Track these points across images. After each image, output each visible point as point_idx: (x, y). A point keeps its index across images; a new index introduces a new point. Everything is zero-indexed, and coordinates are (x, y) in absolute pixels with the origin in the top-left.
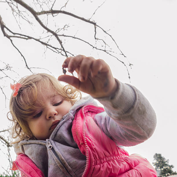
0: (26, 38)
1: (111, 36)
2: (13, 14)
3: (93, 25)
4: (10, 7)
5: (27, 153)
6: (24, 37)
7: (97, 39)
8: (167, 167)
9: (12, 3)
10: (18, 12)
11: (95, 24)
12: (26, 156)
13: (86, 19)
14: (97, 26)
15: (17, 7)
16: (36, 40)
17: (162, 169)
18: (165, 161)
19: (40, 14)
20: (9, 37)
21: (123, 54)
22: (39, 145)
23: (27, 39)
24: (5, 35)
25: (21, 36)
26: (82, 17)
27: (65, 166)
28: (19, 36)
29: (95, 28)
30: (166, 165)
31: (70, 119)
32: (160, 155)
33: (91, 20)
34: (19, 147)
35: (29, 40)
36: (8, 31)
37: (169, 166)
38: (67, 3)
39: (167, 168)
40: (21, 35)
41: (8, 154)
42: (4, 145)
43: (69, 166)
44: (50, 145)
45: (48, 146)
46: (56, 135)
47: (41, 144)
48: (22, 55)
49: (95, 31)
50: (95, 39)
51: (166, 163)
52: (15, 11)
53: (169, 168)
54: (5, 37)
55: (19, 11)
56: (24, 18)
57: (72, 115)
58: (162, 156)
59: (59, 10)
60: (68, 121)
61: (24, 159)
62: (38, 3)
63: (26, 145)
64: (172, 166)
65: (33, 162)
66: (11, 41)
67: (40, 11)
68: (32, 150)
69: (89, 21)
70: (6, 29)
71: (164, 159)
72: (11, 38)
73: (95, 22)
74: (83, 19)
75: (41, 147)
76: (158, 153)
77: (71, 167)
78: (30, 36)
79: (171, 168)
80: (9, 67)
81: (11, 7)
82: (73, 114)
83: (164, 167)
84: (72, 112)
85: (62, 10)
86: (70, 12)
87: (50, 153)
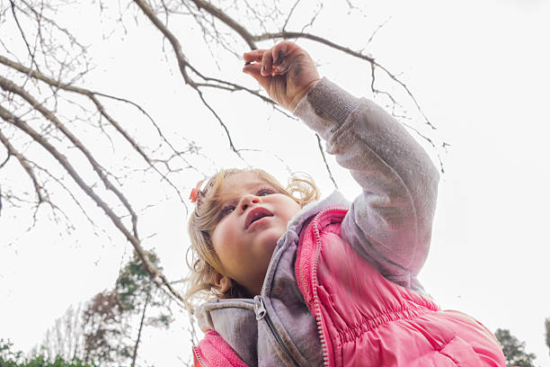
0: (232, 87)
1: (404, 86)
2: (205, 39)
3: (369, 63)
4: (199, 25)
5: (218, 327)
6: (226, 86)
7: (377, 92)
8: (521, 358)
9: (203, 17)
10: (215, 35)
11: (372, 61)
12: (217, 334)
13: (354, 50)
14: (377, 65)
15: (213, 25)
16: (252, 92)
17: (512, 362)
18: (518, 344)
19: (259, 39)
20: (195, 86)
21: (429, 123)
22: (240, 310)
23: (232, 90)
24: (187, 81)
25: (221, 85)
26: (345, 47)
27: (294, 356)
28: (216, 83)
29: (373, 69)
30: (520, 353)
31: (294, 243)
32: (507, 332)
33: (363, 54)
34: (202, 316)
35: (236, 92)
36: (194, 73)
37: (527, 355)
38: (314, 18)
39: (521, 361)
40: (220, 82)
41: (191, 329)
42: (183, 309)
43: (303, 355)
44: (262, 309)
45: (258, 311)
46: (272, 284)
47: (244, 308)
48: (222, 124)
49: (373, 76)
50: (373, 90)
51: (520, 349)
52: (209, 33)
53: (525, 359)
54: (188, 86)
55: (217, 32)
56: (228, 47)
57: (295, 235)
58: (512, 334)
59: (299, 31)
60: (290, 248)
61: (214, 341)
62: (256, 17)
63: (215, 311)
64: (532, 356)
65: (231, 348)
66: (200, 93)
67: (260, 34)
68: (227, 322)
69: (359, 55)
70: (190, 70)
71: (515, 340)
72: (199, 88)
73: (373, 57)
74: (348, 51)
75: (244, 314)
76: (502, 329)
77: (307, 359)
78: (239, 84)
79: (531, 359)
80: (196, 148)
81: (201, 24)
82: (296, 231)
83: (516, 358)
84: (294, 227)
85: (305, 32)
86: (320, 37)
87: (262, 327)
